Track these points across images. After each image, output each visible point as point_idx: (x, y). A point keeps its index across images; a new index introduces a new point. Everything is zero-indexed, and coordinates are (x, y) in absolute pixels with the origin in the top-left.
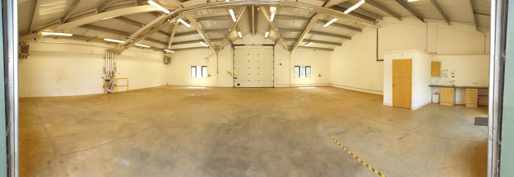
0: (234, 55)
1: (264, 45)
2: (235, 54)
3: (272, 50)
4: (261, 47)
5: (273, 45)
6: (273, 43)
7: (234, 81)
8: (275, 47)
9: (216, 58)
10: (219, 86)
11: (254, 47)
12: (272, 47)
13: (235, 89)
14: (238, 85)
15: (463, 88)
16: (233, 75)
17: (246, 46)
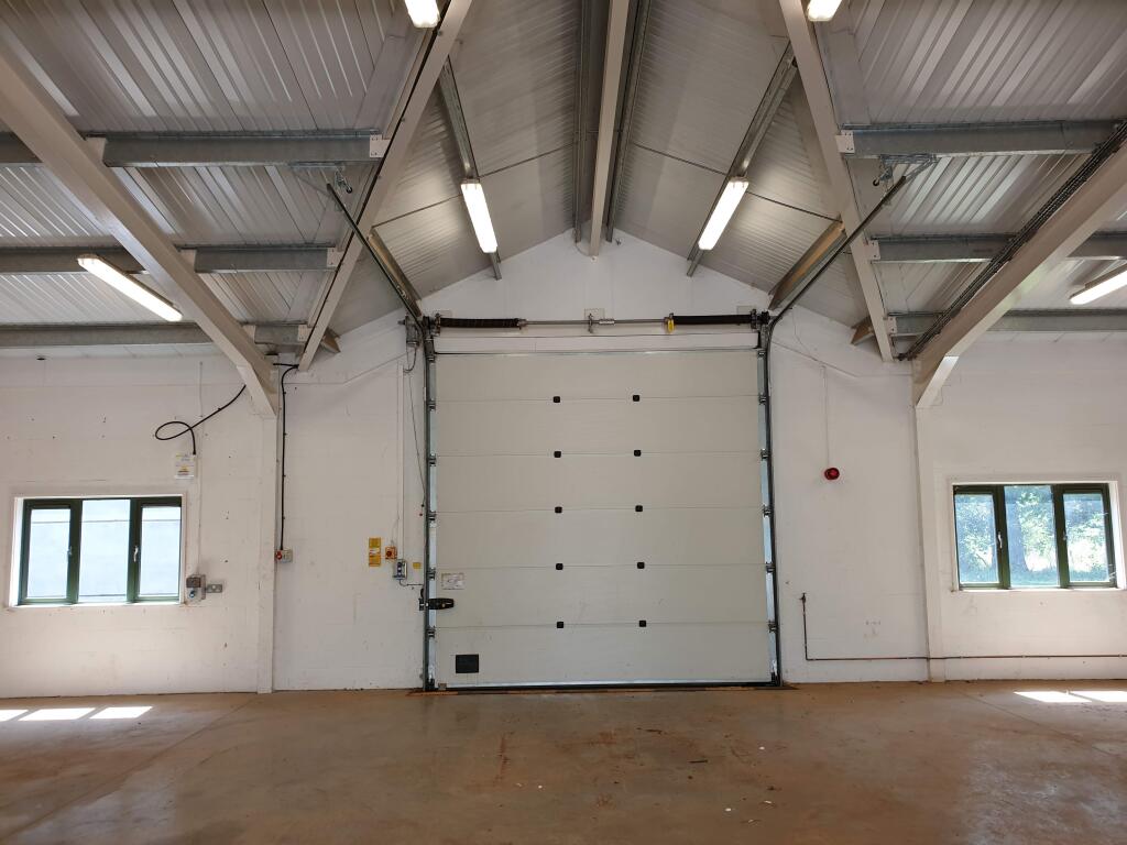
1: (681, 321)
2: (439, 394)
3: (754, 361)
4: (656, 338)
5: (759, 322)
6: (759, 301)
7: (429, 632)
8: (780, 333)
9: (272, 424)
11: (602, 340)
12: (747, 337)
16: (417, 577)
17: (529, 332)
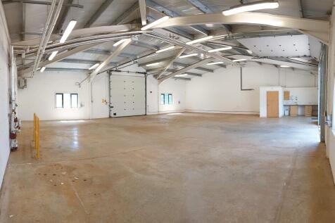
0: (110, 82)
1: (138, 73)
2: (111, 80)
3: (145, 78)
5: (145, 74)
6: (145, 71)
7: (110, 111)
10: (94, 117)
11: (129, 74)
12: (143, 75)
13: (112, 120)
14: (115, 114)
15: (303, 106)
16: (108, 104)
17: (121, 72)
